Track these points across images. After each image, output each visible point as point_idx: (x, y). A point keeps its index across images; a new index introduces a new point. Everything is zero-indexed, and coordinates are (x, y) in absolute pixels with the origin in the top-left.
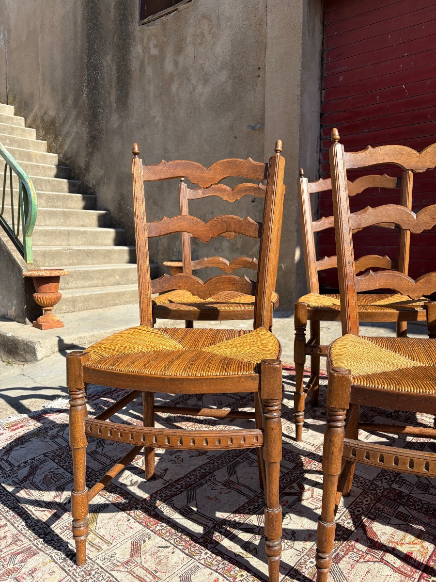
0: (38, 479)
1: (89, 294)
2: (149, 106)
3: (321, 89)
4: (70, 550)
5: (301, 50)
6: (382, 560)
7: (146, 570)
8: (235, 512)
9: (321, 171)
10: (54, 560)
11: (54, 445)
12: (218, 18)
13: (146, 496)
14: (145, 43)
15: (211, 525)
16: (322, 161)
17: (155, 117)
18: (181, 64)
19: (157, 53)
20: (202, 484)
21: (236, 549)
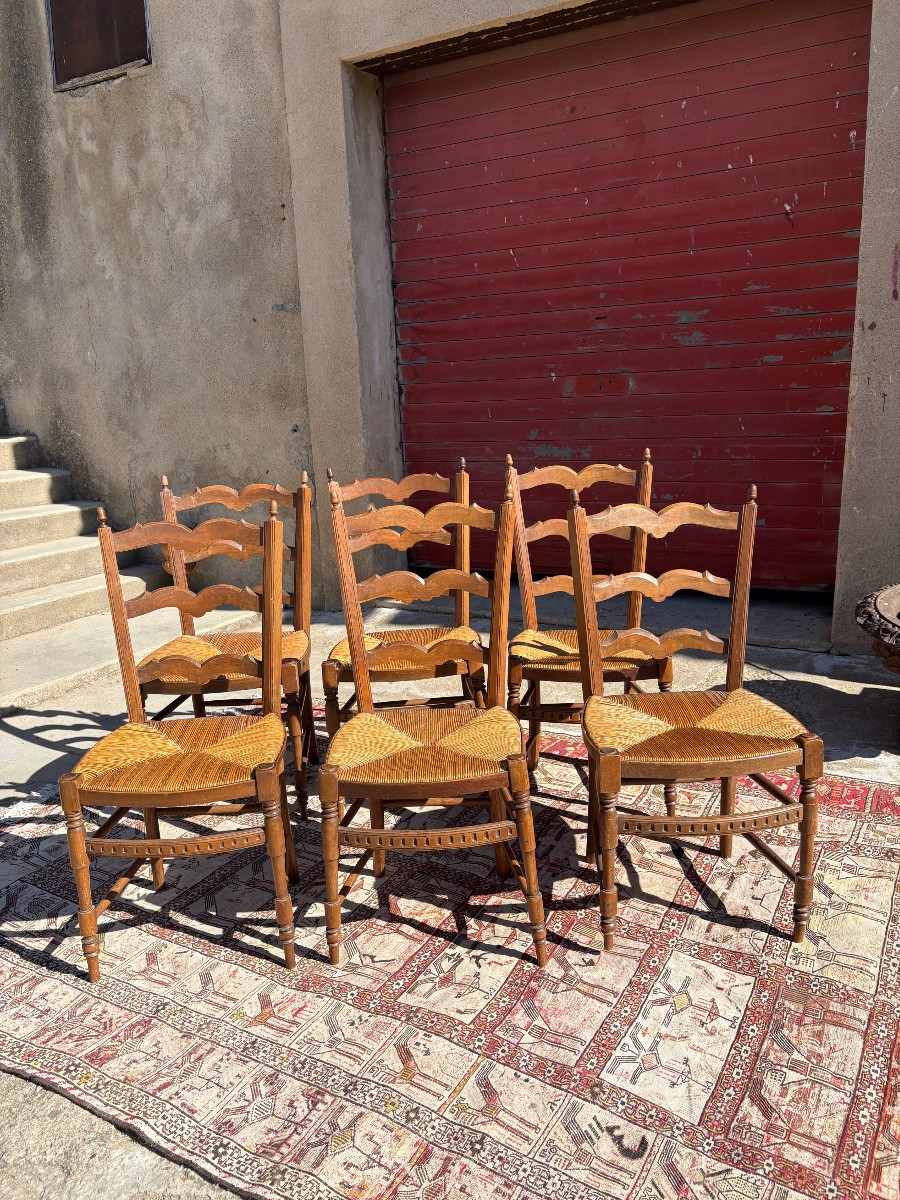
0: (22, 908)
1: (22, 608)
2: (91, 247)
3: (390, 242)
4: (80, 972)
5: (347, 188)
6: (398, 931)
7: (165, 974)
8: (258, 910)
9: (401, 377)
10: (64, 983)
11: (30, 867)
12: (203, 104)
13: (157, 908)
14: (70, 127)
15: (232, 925)
16: (401, 362)
17: (104, 269)
18: (142, 177)
19: (96, 150)
20: (222, 887)
21: (257, 942)
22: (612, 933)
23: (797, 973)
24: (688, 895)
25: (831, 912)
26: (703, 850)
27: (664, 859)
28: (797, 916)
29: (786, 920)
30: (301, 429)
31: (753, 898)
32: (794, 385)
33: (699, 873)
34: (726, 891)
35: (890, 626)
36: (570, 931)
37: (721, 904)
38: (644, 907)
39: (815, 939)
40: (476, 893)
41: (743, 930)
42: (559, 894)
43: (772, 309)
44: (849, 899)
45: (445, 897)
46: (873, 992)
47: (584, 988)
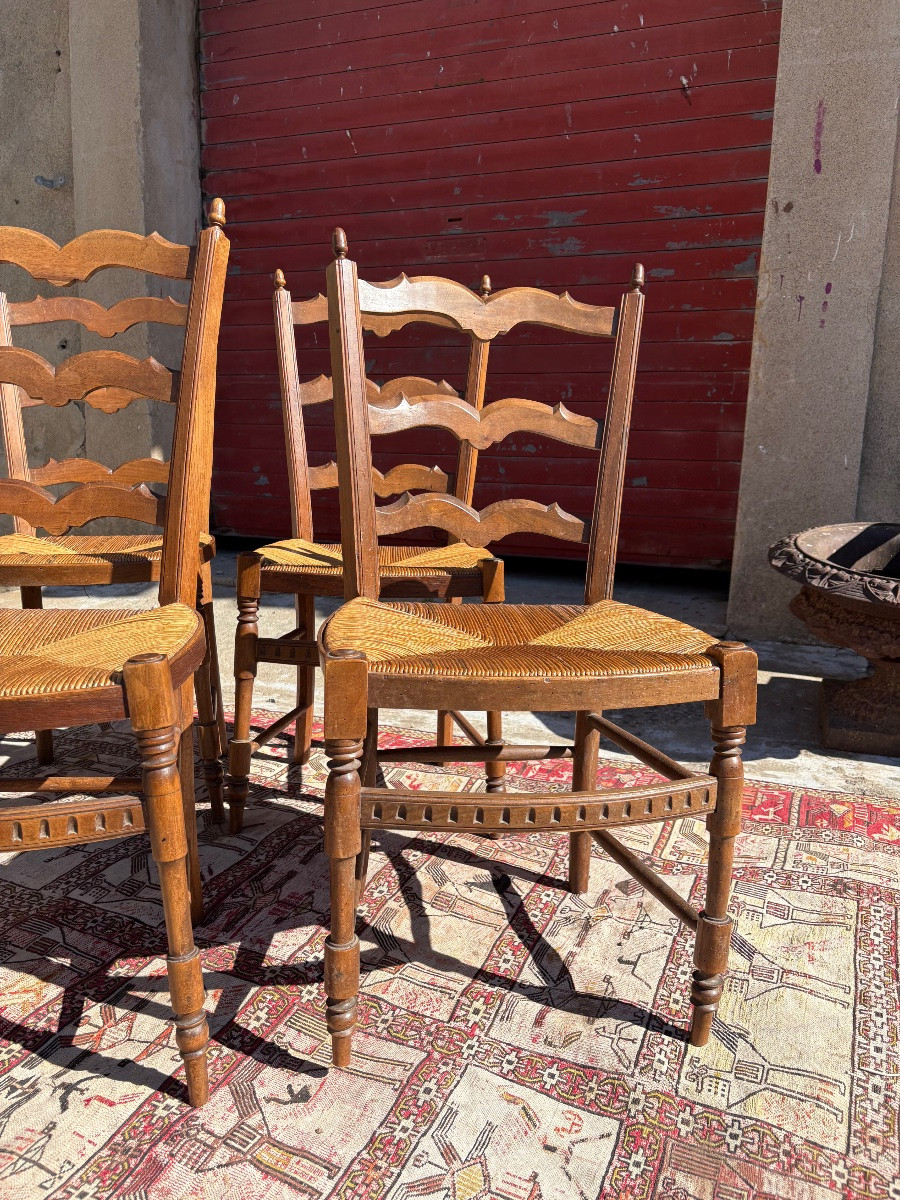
5: (137, 27)
22: (348, 1032)
23: (698, 1109)
24: (509, 956)
25: (756, 986)
26: (543, 880)
27: (476, 895)
28: (700, 995)
29: (676, 1002)
30: (70, 345)
31: (620, 961)
32: (687, 307)
33: (532, 919)
34: (575, 949)
35: (820, 566)
36: (281, 1028)
37: (564, 972)
38: (428, 978)
39: (730, 1038)
40: (125, 954)
41: (600, 1022)
42: (281, 953)
43: (663, 209)
44: (781, 962)
45: (67, 962)
46: (841, 1147)
47: (269, 1156)
